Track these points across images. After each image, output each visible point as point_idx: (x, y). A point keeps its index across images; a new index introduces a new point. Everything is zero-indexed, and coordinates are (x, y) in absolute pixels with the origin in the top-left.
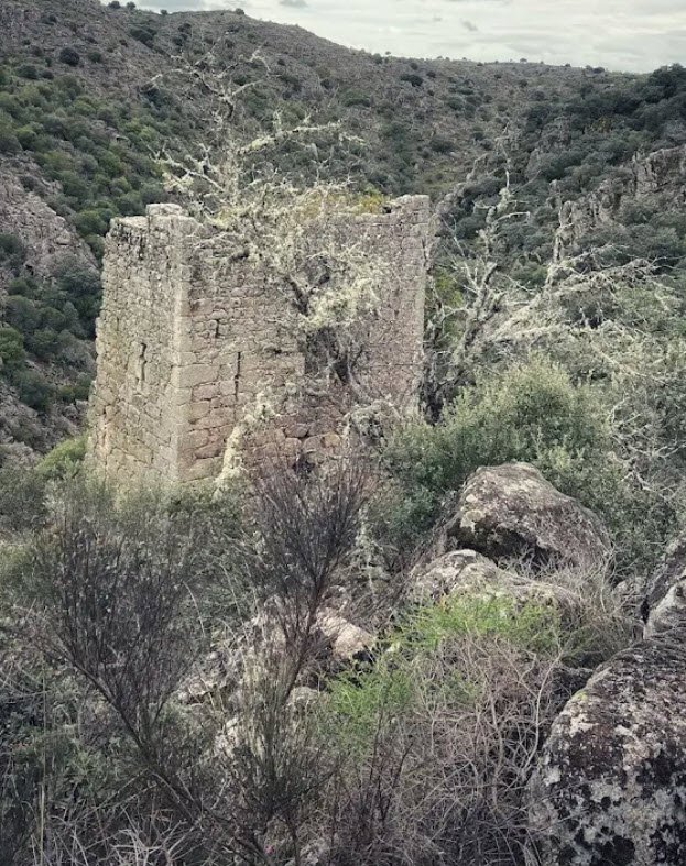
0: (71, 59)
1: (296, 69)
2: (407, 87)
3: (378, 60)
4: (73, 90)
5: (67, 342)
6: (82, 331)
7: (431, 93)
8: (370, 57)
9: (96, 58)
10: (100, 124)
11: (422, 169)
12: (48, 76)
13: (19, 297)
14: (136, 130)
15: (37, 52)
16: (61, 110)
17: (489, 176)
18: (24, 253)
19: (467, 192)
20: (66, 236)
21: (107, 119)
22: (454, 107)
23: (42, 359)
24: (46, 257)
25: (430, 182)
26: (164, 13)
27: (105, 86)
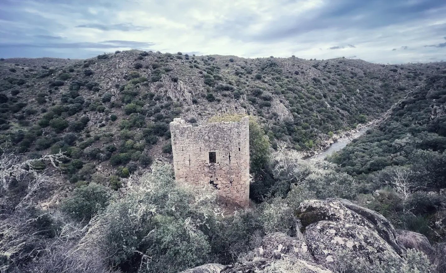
0: (297, 73)
1: (357, 70)
2: (392, 73)
3: (384, 66)
4: (296, 80)
5: (283, 136)
6: (288, 134)
7: (400, 74)
8: (381, 66)
9: (303, 73)
10: (300, 87)
11: (393, 95)
12: (291, 77)
13: (275, 125)
14: (309, 88)
15: (290, 72)
16: (292, 85)
17: (412, 98)
18: (278, 116)
19: (403, 103)
20: (287, 113)
21: (302, 86)
22: (408, 77)
23: (277, 138)
24: (283, 117)
25: (396, 99)
26: (323, 60)
27: (304, 79)
